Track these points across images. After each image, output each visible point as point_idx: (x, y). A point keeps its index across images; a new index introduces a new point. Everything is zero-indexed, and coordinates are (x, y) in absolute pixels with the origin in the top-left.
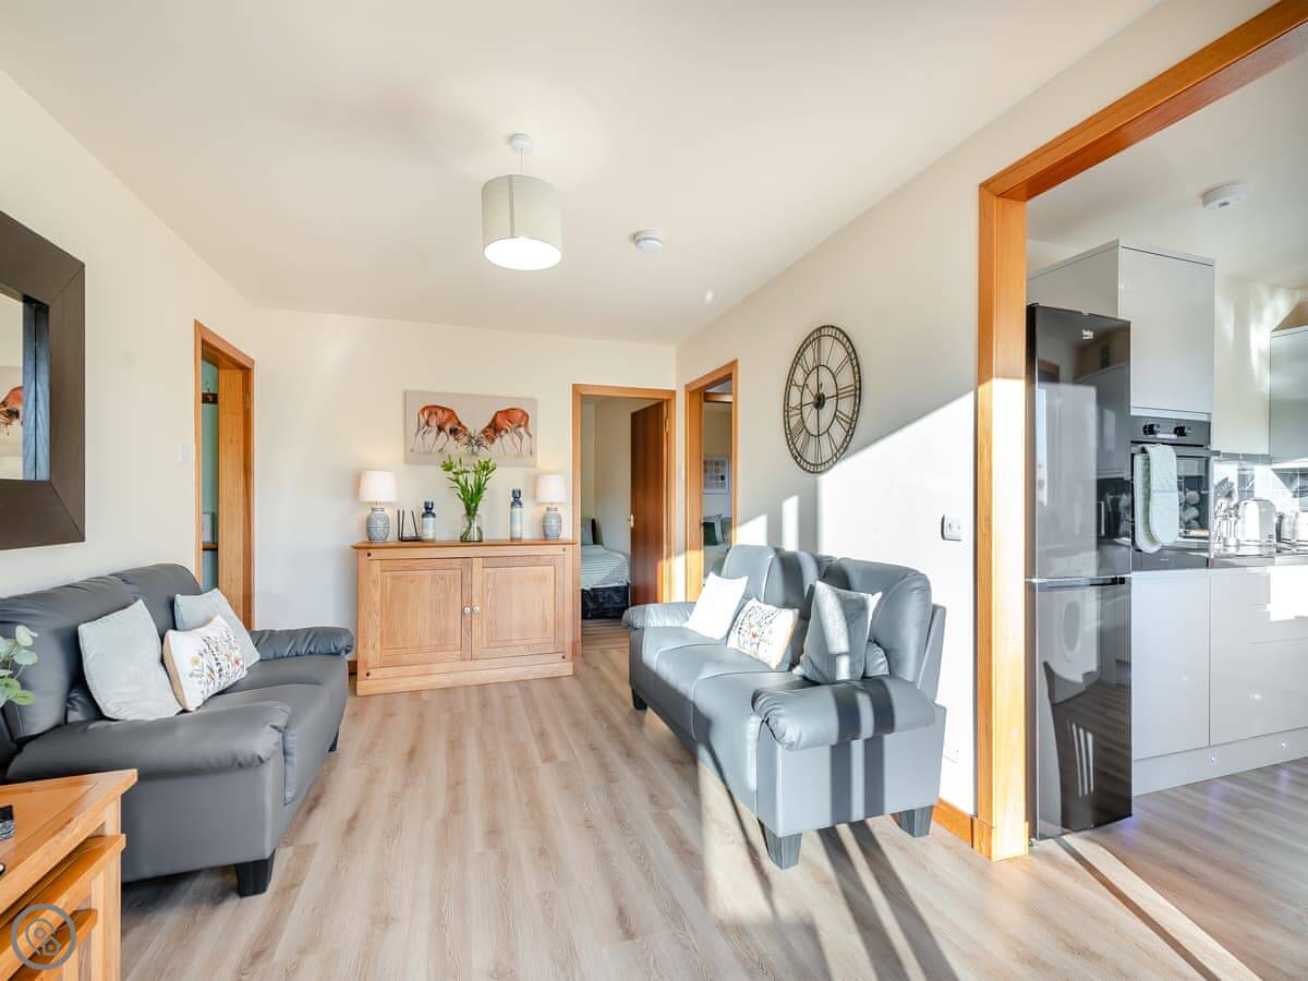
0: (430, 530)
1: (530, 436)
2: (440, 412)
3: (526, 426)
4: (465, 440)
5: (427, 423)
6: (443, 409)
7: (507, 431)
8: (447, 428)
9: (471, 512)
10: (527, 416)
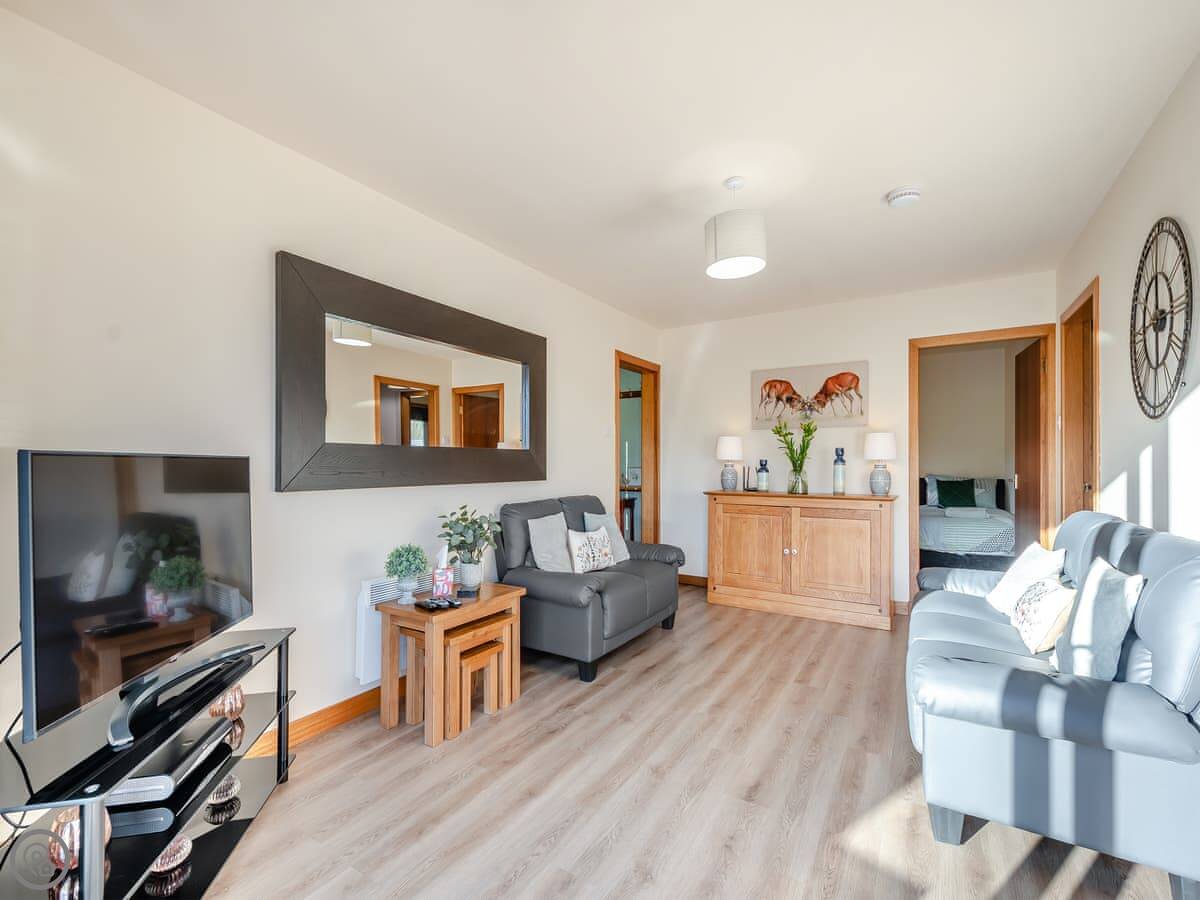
0: (763, 482)
1: (861, 397)
2: (778, 385)
3: (856, 388)
4: (799, 406)
5: (769, 396)
6: (781, 382)
7: (837, 395)
8: (784, 398)
9: (797, 468)
10: (858, 380)
